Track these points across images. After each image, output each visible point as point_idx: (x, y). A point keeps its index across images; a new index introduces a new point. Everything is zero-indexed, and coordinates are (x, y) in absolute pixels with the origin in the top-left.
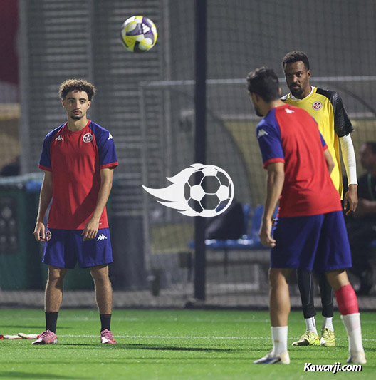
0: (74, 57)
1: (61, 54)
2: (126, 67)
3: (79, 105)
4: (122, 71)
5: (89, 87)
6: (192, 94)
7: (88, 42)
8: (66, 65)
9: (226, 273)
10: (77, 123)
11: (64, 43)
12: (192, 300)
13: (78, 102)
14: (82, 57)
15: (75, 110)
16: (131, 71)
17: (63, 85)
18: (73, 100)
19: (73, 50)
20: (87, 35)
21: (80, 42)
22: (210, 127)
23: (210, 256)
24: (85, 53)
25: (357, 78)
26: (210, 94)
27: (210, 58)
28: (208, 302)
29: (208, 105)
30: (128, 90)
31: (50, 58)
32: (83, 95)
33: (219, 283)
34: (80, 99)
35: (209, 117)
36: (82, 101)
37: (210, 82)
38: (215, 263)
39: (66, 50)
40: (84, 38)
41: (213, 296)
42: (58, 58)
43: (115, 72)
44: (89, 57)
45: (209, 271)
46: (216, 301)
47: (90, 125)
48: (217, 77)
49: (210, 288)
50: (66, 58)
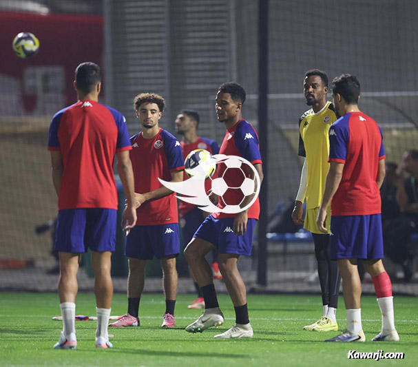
0: (152, 75)
1: (142, 71)
2: (198, 83)
3: (150, 115)
4: (195, 87)
5: (160, 100)
6: (255, 106)
7: (165, 61)
8: (146, 81)
9: (285, 262)
10: (150, 130)
11: (144, 62)
12: (255, 286)
13: (150, 112)
14: (159, 74)
15: (147, 119)
16: (202, 87)
17: (136, 98)
18: (145, 112)
19: (152, 68)
20: (165, 55)
21: (158, 61)
22: (270, 136)
23: (270, 248)
24: (161, 71)
25: (398, 94)
26: (272, 107)
27: (271, 76)
28: (269, 287)
29: (270, 116)
30: (200, 103)
31: (132, 75)
32: (155, 106)
33: (278, 271)
34: (151, 110)
35: (270, 127)
36: (153, 111)
37: (271, 96)
38: (276, 254)
39: (145, 68)
40: (161, 58)
41: (273, 282)
42: (139, 75)
43: (189, 87)
44: (166, 74)
45: (270, 261)
46: (276, 287)
47: (162, 133)
48: (277, 92)
49: (271, 275)
50: (145, 75)
